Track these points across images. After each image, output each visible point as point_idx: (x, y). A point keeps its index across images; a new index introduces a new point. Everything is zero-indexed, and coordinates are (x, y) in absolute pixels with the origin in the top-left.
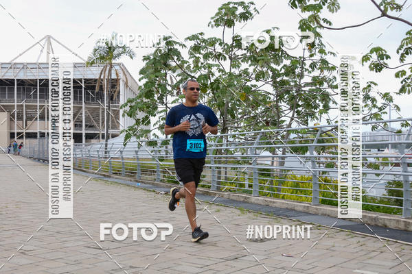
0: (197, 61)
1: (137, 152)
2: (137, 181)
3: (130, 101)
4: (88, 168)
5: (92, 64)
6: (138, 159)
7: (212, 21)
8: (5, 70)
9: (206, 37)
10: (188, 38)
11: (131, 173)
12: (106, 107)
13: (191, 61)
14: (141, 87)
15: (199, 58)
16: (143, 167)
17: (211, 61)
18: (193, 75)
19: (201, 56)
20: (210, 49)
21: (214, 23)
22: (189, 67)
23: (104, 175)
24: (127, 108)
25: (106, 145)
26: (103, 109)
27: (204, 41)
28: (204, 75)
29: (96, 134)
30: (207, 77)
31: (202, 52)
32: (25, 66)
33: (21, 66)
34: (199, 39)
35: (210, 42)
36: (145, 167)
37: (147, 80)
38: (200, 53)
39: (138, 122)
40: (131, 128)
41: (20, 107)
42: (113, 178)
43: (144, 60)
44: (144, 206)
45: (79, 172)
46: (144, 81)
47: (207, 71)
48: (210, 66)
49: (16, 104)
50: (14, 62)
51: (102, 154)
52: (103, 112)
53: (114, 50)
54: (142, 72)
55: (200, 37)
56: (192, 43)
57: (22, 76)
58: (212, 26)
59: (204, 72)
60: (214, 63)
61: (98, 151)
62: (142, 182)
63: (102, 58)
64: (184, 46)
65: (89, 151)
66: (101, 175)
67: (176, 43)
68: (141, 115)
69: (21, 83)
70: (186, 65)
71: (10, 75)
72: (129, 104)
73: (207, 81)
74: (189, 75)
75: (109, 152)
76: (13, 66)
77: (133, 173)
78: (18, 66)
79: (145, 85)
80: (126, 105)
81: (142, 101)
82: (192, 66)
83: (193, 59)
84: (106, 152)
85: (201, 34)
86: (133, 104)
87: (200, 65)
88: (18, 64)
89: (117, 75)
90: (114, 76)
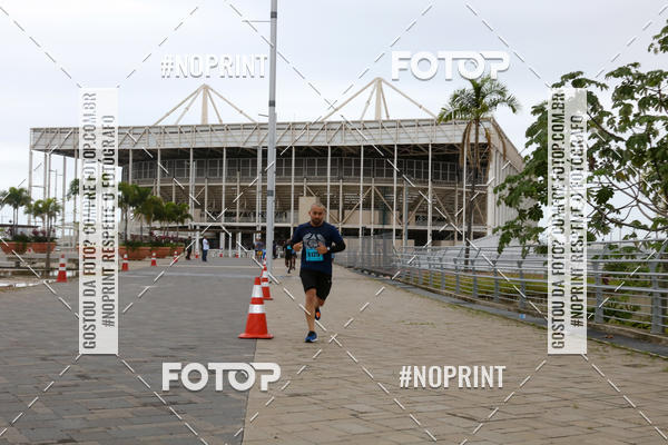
0: (626, 110)
1: (520, 263)
2: (520, 312)
3: (509, 180)
4: (437, 287)
5: (446, 120)
6: (521, 275)
7: (656, 41)
8: (314, 133)
9: (643, 70)
10: (612, 74)
11: (508, 297)
12: (465, 190)
13: (616, 112)
14: (527, 157)
15: (630, 106)
16: (528, 288)
17: (652, 112)
18: (619, 134)
19: (635, 103)
20: (651, 91)
21: (659, 46)
22: (611, 122)
23: (465, 299)
24: (506, 192)
25: (467, 251)
26: (462, 192)
27: (640, 77)
28: (640, 135)
29: (448, 232)
30: (644, 138)
31: (636, 95)
32: (343, 127)
33: (338, 126)
34: (631, 74)
35: (652, 79)
36: (532, 288)
37: (539, 146)
38: (633, 98)
39: (522, 215)
40: (510, 225)
41: (335, 189)
42: (479, 304)
43: (534, 113)
44: (535, 353)
45: (423, 291)
46: (534, 147)
47: (644, 127)
48: (651, 120)
49: (329, 184)
50: (328, 120)
51: (461, 264)
52: (461, 197)
53: (484, 97)
54: (530, 132)
55: (633, 70)
56: (618, 82)
57: (338, 142)
58: (656, 51)
59: (640, 129)
60: (658, 114)
61: (455, 261)
62: (528, 313)
63: (464, 110)
64: (603, 86)
65: (441, 259)
66: (459, 298)
67: (591, 82)
68: (527, 203)
69: (337, 151)
70: (606, 119)
71: (321, 140)
72: (508, 185)
73: (645, 145)
74: (612, 136)
75: (473, 262)
76: (326, 126)
77: (512, 297)
78: (333, 126)
79: (534, 153)
80: (503, 186)
81: (530, 180)
82: (618, 120)
83: (619, 108)
84: (466, 262)
85: (635, 65)
86: (515, 185)
87: (631, 118)
88: (333, 123)
89: (488, 136)
90: (482, 140)
